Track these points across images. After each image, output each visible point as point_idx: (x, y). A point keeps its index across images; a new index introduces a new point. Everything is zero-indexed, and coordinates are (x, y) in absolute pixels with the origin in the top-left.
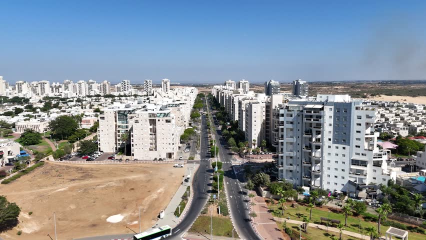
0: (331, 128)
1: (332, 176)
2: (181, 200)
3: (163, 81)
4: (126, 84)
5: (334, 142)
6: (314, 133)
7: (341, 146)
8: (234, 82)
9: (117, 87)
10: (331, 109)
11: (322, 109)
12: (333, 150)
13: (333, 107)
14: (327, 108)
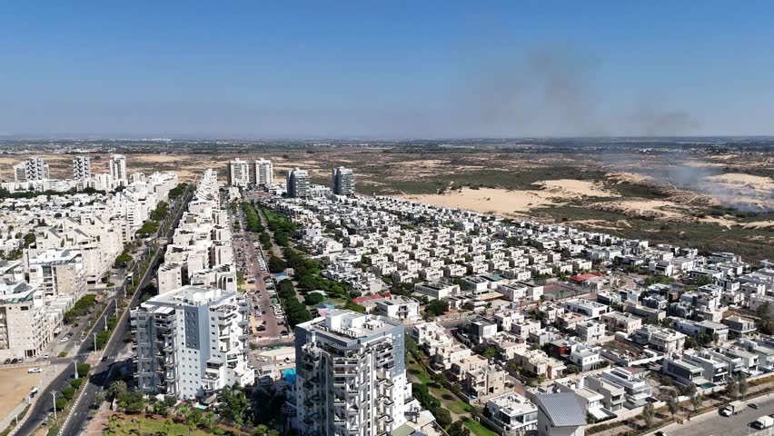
0: (184, 332)
1: (188, 381)
2: (9, 424)
3: (113, 158)
4: (35, 165)
5: (187, 347)
6: (166, 339)
7: (193, 350)
8: (245, 162)
9: (18, 170)
10: (181, 313)
11: (173, 313)
12: (187, 355)
13: (183, 311)
14: (178, 311)
